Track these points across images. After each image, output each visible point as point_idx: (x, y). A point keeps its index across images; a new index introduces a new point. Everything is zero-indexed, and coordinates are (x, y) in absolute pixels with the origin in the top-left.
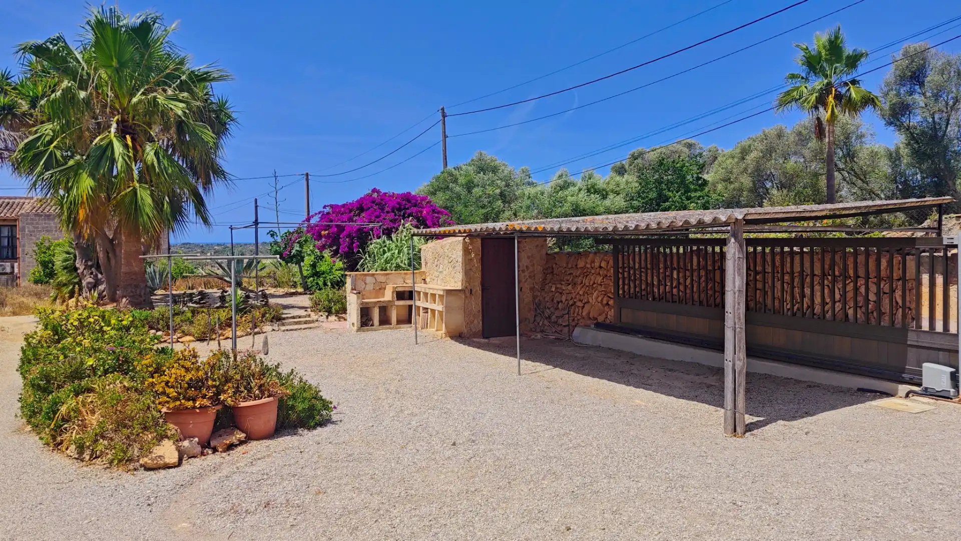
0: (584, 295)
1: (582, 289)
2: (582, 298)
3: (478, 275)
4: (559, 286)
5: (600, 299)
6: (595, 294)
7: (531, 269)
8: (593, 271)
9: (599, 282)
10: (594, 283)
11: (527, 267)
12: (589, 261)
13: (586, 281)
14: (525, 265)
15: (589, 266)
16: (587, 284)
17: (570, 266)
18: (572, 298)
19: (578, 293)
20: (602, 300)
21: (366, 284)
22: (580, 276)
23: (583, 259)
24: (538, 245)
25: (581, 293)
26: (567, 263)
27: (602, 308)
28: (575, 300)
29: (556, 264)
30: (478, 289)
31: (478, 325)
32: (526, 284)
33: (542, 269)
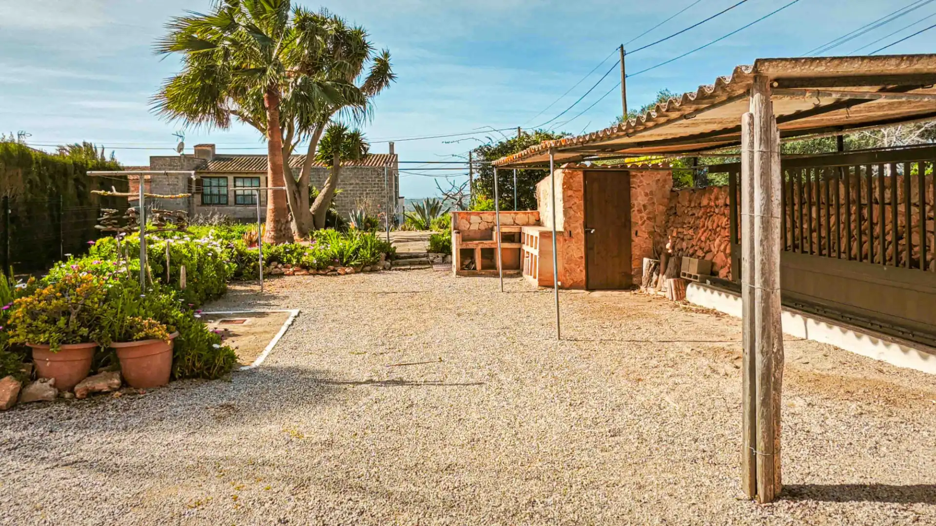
0: (705, 242)
1: (705, 234)
2: (703, 245)
3: (581, 215)
4: (680, 230)
5: (722, 247)
6: (717, 242)
7: (650, 208)
8: (717, 211)
9: (723, 225)
10: (718, 226)
11: (644, 206)
12: (712, 197)
13: (709, 224)
14: (642, 203)
15: (712, 204)
16: (710, 227)
17: (693, 205)
18: (693, 246)
19: (700, 239)
20: (725, 249)
21: (470, 224)
22: (702, 217)
23: (707, 195)
24: (659, 180)
25: (703, 238)
26: (690, 201)
27: (724, 258)
28: (696, 248)
29: (679, 203)
30: (580, 231)
31: (580, 274)
32: (643, 226)
33: (665, 209)
